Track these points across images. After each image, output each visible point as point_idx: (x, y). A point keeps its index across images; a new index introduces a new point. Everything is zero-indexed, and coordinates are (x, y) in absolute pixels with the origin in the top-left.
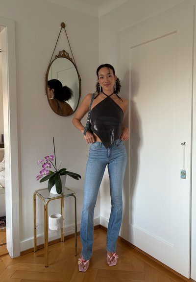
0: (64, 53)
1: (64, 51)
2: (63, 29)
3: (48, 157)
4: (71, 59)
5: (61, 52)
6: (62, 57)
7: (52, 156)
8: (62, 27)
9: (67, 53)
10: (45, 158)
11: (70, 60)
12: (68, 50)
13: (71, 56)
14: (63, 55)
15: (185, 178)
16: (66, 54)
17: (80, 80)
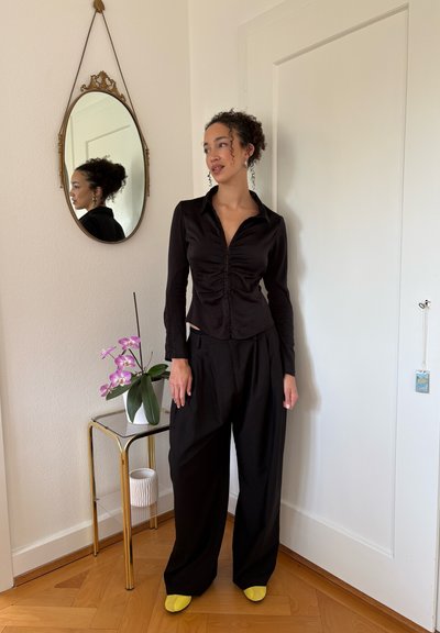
0: (104, 80)
1: (103, 75)
2: (98, 14)
3: (127, 340)
4: (122, 96)
5: (96, 77)
6: (99, 90)
7: (134, 338)
8: (97, 11)
9: (112, 81)
10: (120, 342)
11: (120, 98)
12: (113, 74)
13: (121, 90)
14: (101, 84)
15: (428, 392)
16: (108, 83)
17: (146, 152)
